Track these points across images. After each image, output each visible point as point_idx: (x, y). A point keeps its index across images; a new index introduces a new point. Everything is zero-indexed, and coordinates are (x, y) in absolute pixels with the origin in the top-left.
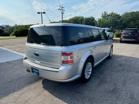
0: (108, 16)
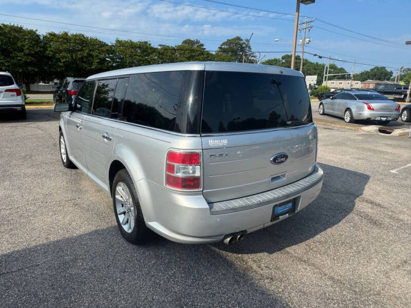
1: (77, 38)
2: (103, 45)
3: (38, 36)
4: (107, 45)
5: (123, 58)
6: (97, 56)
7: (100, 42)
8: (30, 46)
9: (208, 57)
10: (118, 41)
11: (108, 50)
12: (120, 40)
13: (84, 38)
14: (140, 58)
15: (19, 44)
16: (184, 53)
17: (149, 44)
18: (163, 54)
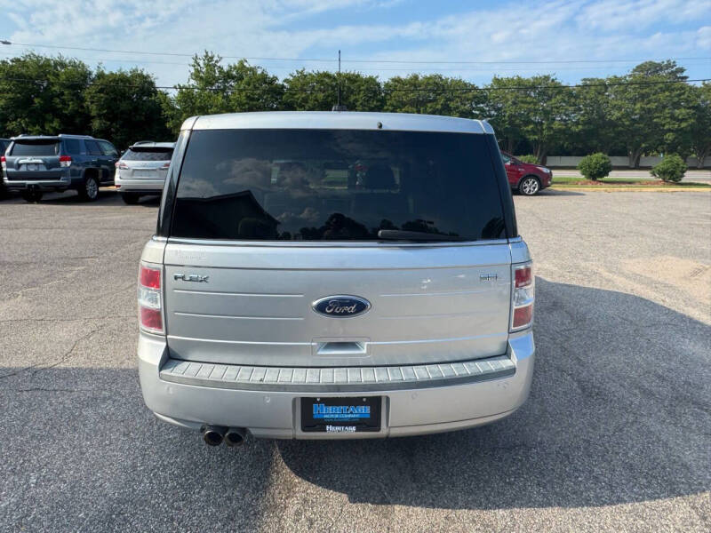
0: (225, 81)
1: (431, 81)
2: (468, 88)
3: (378, 85)
4: (476, 89)
5: (499, 109)
6: (457, 108)
7: (465, 84)
8: (364, 100)
9: (684, 94)
10: (497, 81)
11: (475, 97)
12: (500, 78)
13: (442, 80)
14: (532, 106)
15: (352, 98)
16: (624, 91)
17: (553, 81)
18: (576, 97)
